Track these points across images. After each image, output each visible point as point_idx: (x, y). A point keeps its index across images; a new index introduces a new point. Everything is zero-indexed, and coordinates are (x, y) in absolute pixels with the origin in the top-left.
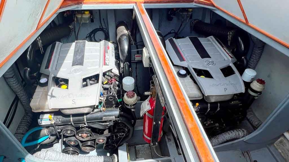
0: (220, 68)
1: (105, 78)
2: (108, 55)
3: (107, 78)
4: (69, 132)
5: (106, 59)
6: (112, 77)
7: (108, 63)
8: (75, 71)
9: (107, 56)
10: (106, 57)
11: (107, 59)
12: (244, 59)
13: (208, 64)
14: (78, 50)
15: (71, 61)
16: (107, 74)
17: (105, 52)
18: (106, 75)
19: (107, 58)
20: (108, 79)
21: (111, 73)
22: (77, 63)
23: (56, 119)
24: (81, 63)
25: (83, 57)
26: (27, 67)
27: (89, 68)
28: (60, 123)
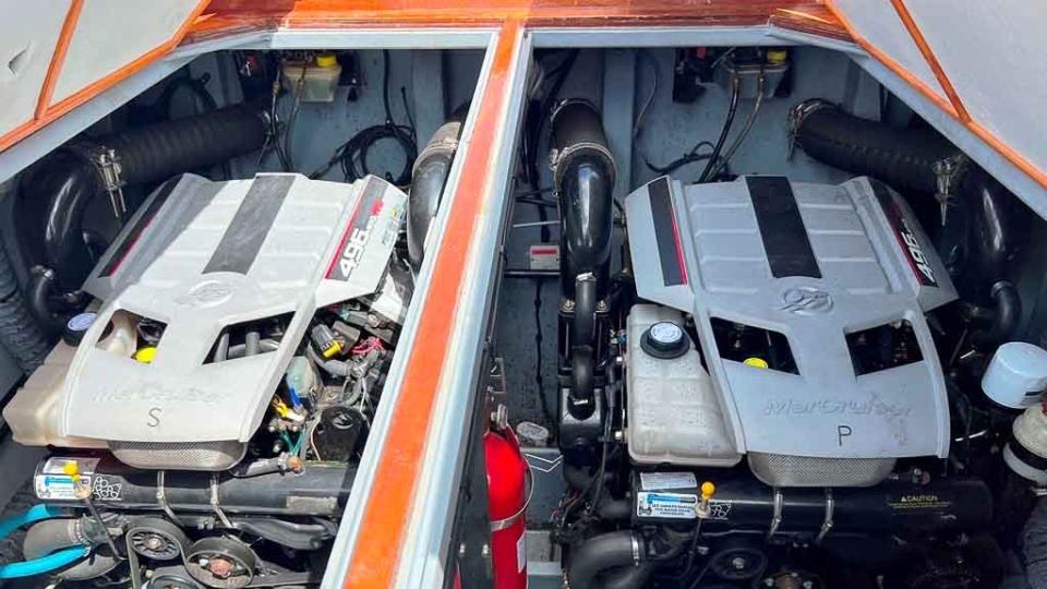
0: (844, 331)
1: (334, 331)
2: (362, 238)
3: (340, 334)
4: (154, 543)
5: (347, 254)
6: (371, 330)
7: (345, 273)
8: (205, 294)
9: (355, 242)
10: (350, 246)
11: (352, 256)
12: (1003, 295)
13: (797, 305)
14: (252, 211)
15: (207, 255)
16: (345, 315)
17: (357, 223)
18: (342, 320)
19: (352, 250)
20: (347, 339)
21: (362, 315)
22: (225, 263)
23: (104, 484)
24: (242, 266)
25: (261, 238)
26: (40, 264)
27: (264, 286)
28: (116, 498)
